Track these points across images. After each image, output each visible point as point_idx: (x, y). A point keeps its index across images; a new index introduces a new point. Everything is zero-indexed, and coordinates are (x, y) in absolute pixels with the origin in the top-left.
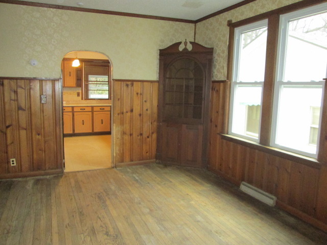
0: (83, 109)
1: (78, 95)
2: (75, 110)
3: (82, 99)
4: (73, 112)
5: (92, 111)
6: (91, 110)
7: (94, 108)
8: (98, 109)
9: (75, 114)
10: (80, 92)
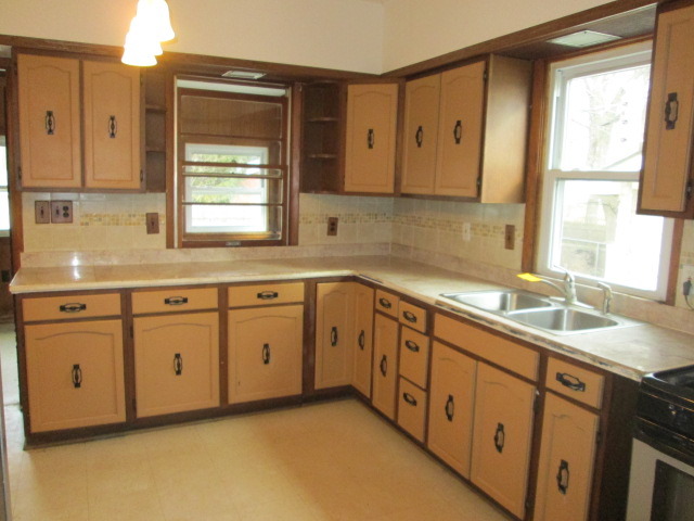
0: (176, 302)
1: (152, 225)
2: (139, 304)
3: (170, 245)
4: (127, 317)
5: (223, 310)
6: (216, 306)
7: (232, 291)
8: (249, 296)
9: (139, 325)
10: (161, 210)
